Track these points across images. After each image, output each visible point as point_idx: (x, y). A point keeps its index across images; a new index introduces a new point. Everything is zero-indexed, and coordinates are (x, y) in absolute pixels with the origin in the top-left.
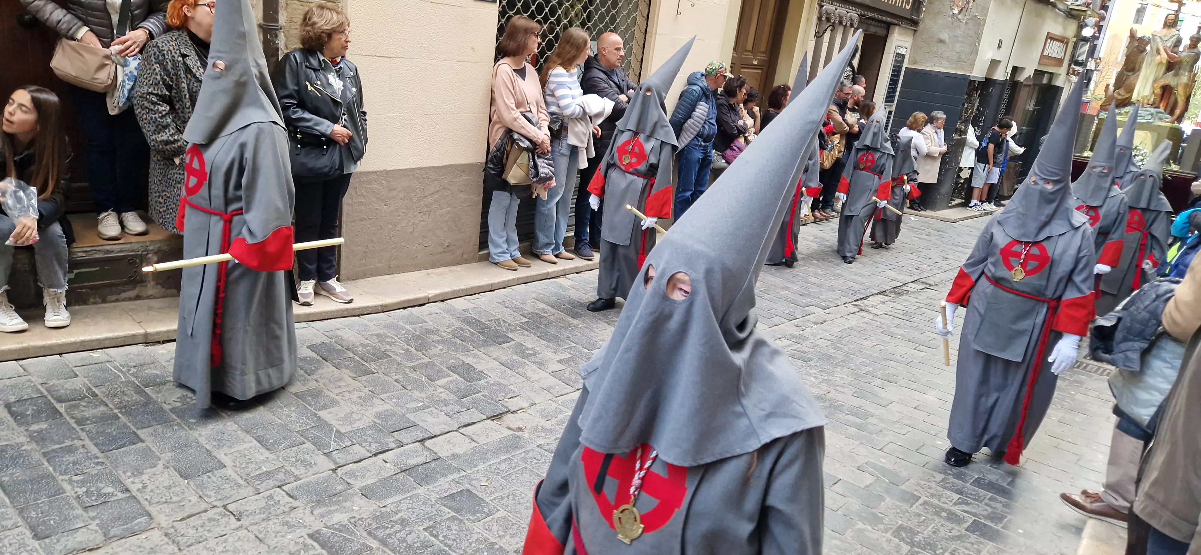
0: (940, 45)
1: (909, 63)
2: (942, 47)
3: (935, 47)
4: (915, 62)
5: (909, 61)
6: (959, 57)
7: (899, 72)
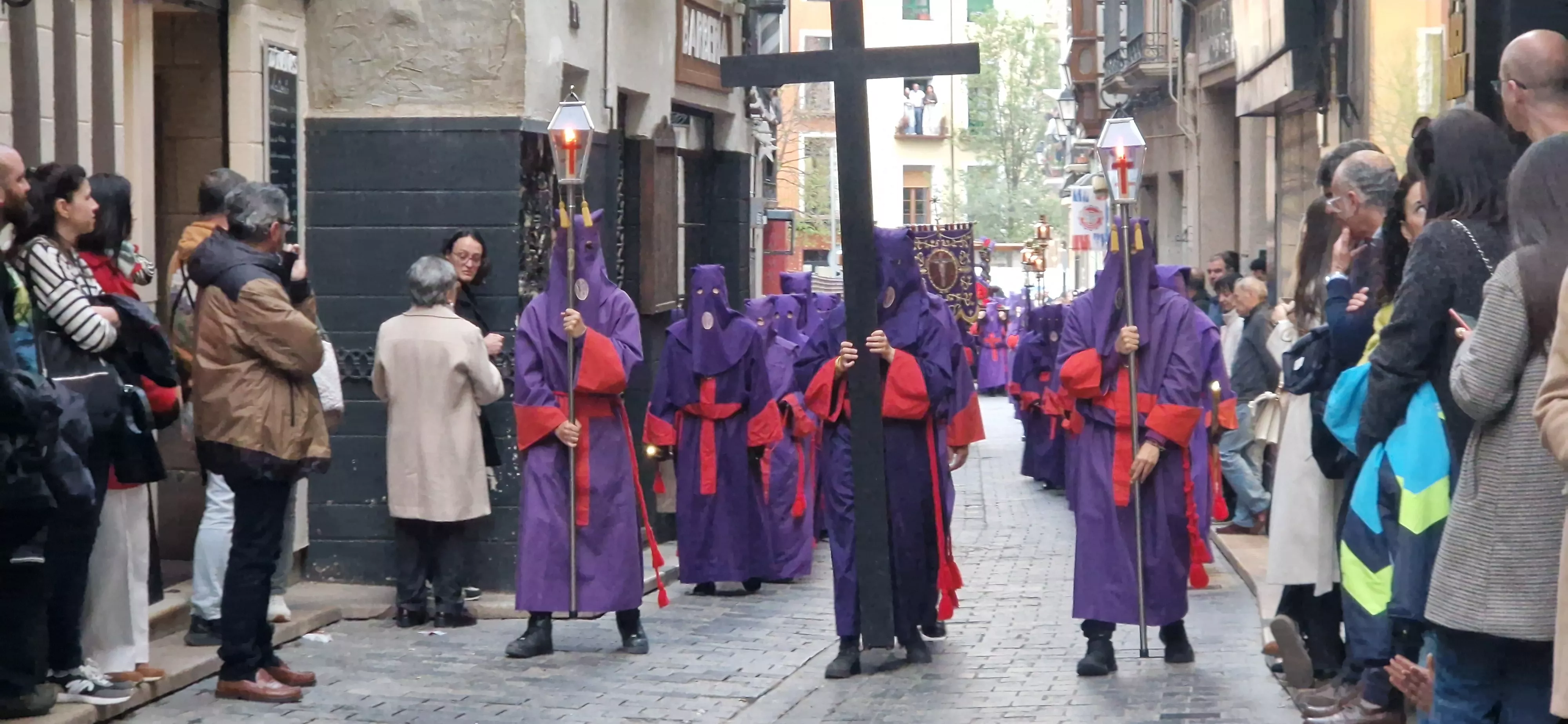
0: (398, 30)
1: (312, 105)
2: (405, 40)
3: (387, 41)
4: (333, 100)
5: (311, 95)
6: (471, 66)
7: (291, 134)
